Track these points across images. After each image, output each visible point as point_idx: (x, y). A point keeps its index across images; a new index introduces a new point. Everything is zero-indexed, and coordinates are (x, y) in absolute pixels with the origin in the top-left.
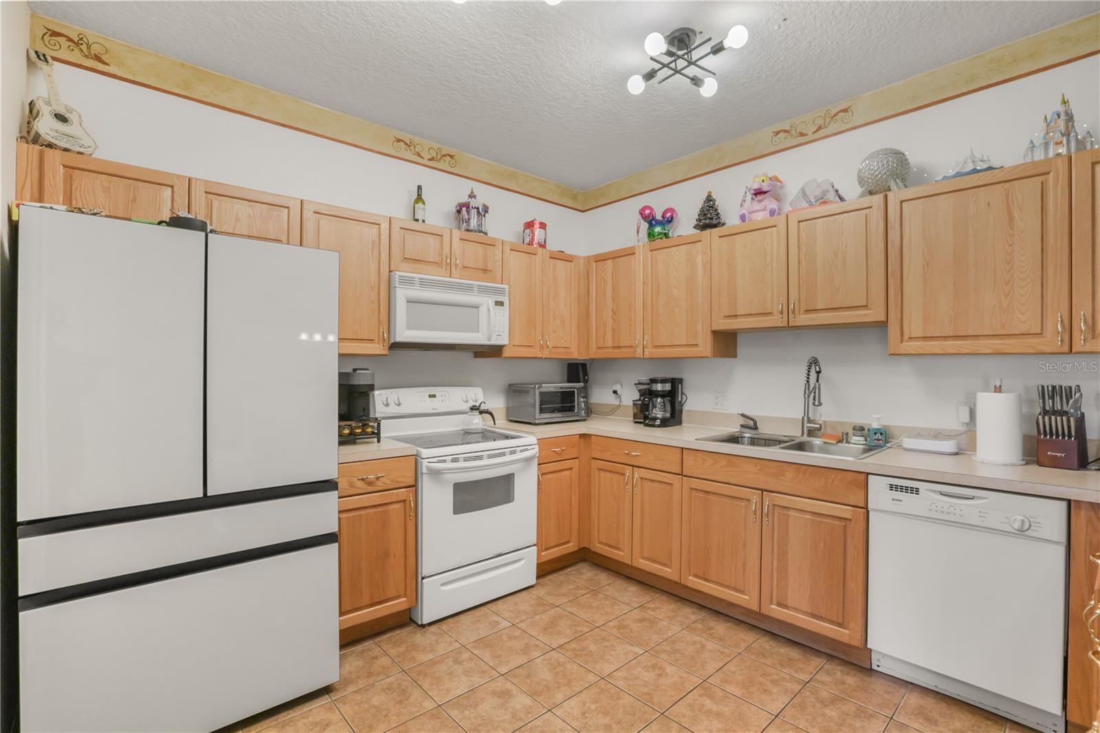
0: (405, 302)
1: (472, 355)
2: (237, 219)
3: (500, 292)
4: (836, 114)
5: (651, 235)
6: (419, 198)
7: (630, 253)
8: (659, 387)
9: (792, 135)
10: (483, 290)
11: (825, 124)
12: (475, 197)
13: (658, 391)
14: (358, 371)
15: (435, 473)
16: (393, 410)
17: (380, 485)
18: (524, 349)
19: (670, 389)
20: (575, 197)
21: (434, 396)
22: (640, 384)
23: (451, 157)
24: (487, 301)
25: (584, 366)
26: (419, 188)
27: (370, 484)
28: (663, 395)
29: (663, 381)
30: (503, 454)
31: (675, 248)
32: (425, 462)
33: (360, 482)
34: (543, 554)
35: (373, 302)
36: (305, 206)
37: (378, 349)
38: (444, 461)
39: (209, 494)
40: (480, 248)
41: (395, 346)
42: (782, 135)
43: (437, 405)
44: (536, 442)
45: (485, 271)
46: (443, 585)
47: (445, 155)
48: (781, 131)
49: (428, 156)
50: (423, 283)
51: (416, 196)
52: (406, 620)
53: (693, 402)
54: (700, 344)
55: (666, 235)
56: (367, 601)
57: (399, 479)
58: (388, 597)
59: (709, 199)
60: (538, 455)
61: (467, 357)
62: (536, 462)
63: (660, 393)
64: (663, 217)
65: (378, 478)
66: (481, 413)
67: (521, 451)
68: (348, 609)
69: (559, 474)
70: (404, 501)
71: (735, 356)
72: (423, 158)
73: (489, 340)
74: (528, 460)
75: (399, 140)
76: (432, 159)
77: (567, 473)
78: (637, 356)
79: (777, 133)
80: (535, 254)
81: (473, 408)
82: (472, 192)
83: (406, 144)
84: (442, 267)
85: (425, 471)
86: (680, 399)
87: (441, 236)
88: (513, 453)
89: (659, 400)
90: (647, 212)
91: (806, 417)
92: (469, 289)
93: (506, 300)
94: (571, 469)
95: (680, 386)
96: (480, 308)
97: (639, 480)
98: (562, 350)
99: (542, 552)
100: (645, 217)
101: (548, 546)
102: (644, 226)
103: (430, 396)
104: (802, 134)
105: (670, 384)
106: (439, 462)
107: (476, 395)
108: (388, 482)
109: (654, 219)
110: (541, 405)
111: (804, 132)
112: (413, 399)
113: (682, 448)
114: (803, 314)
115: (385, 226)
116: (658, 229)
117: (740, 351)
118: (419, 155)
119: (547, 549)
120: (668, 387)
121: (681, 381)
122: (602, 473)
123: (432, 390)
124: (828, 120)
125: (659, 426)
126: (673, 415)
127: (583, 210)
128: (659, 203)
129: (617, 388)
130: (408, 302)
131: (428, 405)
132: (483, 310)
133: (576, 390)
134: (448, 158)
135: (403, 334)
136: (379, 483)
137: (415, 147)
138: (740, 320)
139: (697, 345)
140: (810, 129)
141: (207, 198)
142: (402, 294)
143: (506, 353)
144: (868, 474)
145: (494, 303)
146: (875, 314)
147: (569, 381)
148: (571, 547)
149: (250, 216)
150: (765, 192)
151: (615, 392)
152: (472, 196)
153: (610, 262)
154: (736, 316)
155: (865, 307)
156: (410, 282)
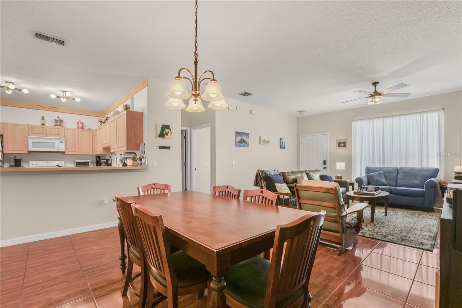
0: (32, 142)
3: (62, 139)
6: (43, 119)
8: (103, 161)
10: (55, 139)
14: (17, 157)
16: (34, 165)
18: (72, 152)
19: (106, 161)
21: (48, 163)
23: (55, 108)
24: (57, 142)
26: (43, 116)
28: (104, 163)
29: (104, 159)
36: (4, 123)
37: (24, 152)
40: (56, 130)
41: (29, 152)
45: (58, 135)
47: (53, 108)
49: (47, 108)
50: (37, 138)
51: (42, 118)
73: (58, 150)
75: (38, 105)
76: (49, 109)
81: (57, 166)
83: (40, 106)
84: (44, 135)
87: (44, 128)
92: (52, 139)
93: (64, 141)
95: (109, 161)
96: (55, 143)
98: (86, 152)
109: (102, 121)
115: (26, 127)
118: (44, 108)
123: (47, 162)
124: (121, 101)
133: (89, 162)
135: (31, 149)
137: (43, 106)
142: (30, 141)
143: (66, 153)
145: (60, 142)
146: (110, 144)
152: (59, 117)
156: (33, 138)
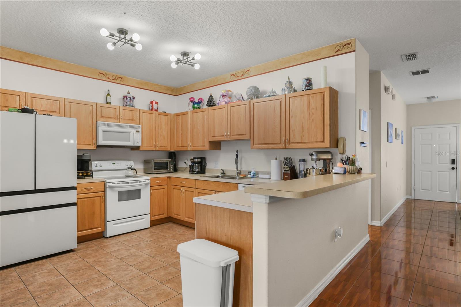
0: (102, 131)
2: (42, 105)
3: (139, 127)
4: (246, 72)
5: (193, 107)
6: (108, 94)
7: (185, 114)
8: (196, 160)
9: (235, 76)
10: (131, 127)
12: (130, 93)
13: (196, 162)
14: (85, 155)
15: (111, 188)
16: (99, 168)
17: (92, 191)
18: (148, 147)
19: (200, 161)
20: (172, 91)
21: (115, 164)
22: (191, 159)
23: (121, 78)
24: (133, 131)
26: (108, 91)
27: (88, 190)
28: (198, 163)
29: (198, 158)
30: (137, 182)
31: (199, 113)
32: (108, 184)
33: (85, 189)
34: (153, 217)
35: (90, 132)
36: (65, 100)
37: (92, 147)
38: (115, 184)
39: (36, 189)
40: (130, 112)
41: (99, 146)
42: (233, 76)
43: (116, 167)
44: (149, 179)
45: (133, 120)
46: (114, 224)
47: (119, 78)
48: (233, 75)
49: (112, 78)
50: (109, 125)
52: (101, 235)
53: (209, 166)
54: (206, 145)
55: (199, 108)
56: (87, 228)
57: (98, 189)
58: (95, 227)
59: (211, 96)
60: (150, 183)
61: (128, 150)
62: (149, 185)
64: (198, 101)
65: (91, 188)
66: (132, 169)
67: (144, 181)
68: (81, 230)
69: (159, 190)
70: (100, 196)
71: (220, 150)
72: (110, 79)
73: (134, 144)
74: (147, 184)
75: (101, 73)
76: (114, 79)
77: (162, 190)
78: (188, 150)
79: (232, 75)
80: (153, 114)
81: (128, 168)
82: (129, 92)
83: (103, 74)
84: (116, 119)
85: (107, 187)
86: (204, 165)
87: (116, 108)
88: (141, 182)
89: (196, 165)
90: (192, 99)
91: (236, 170)
92: (126, 127)
93: (140, 130)
94: (164, 189)
95: (204, 160)
96: (130, 133)
97: (184, 191)
98: (164, 147)
99: (152, 217)
100: (192, 101)
101: (155, 215)
102: (191, 104)
103: (113, 164)
104: (238, 77)
105: (200, 160)
106: (113, 184)
107: (131, 163)
108: (95, 190)
109: (194, 102)
110: (154, 167)
111: (239, 76)
112: (106, 165)
113: (196, 180)
114: (232, 136)
115: (94, 106)
116: (196, 105)
117: (221, 148)
118: (109, 78)
119: (154, 216)
120: (199, 160)
121: (205, 158)
123: (114, 162)
124: (244, 73)
125: (195, 174)
126: (201, 170)
127: (176, 95)
128: (196, 96)
129: (186, 161)
130: (103, 131)
131: (112, 167)
132: (131, 134)
133: (169, 162)
134: (120, 79)
135: (101, 142)
136: (91, 190)
137: (107, 75)
138: (216, 138)
140: (240, 75)
141: (31, 99)
142: (100, 129)
143: (141, 149)
144: (238, 184)
145: (135, 131)
146: (247, 137)
148: (165, 216)
149: (46, 104)
150: (225, 96)
151: (185, 163)
152: (129, 93)
153: (181, 116)
154: (215, 136)
155: (245, 134)
156: (104, 125)
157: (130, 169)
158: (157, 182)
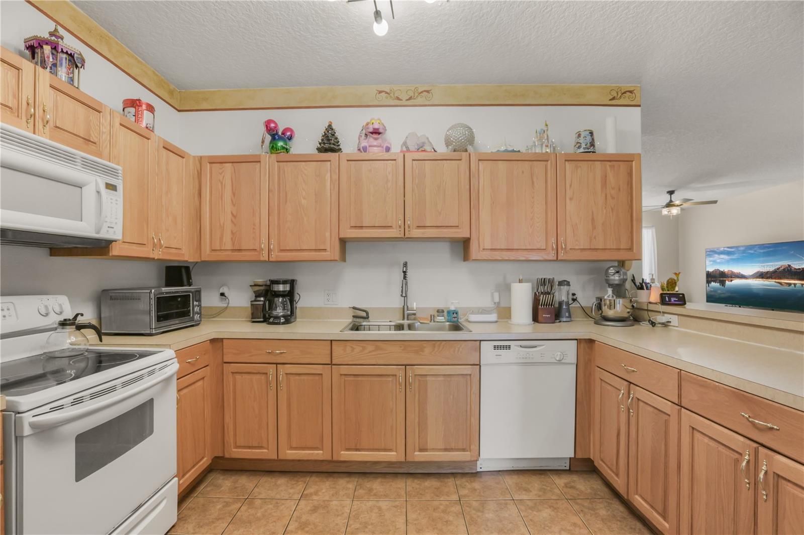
1: (47, 251)
3: (113, 172)
4: (422, 92)
5: (274, 148)
7: (255, 160)
8: (281, 288)
9: (391, 97)
10: (90, 165)
11: (414, 96)
12: (62, 40)
13: (280, 291)
15: (46, 430)
18: (134, 247)
19: (290, 289)
22: (255, 285)
24: (94, 181)
25: (187, 269)
28: (284, 295)
29: (285, 282)
30: (141, 378)
31: (303, 163)
32: (28, 418)
34: (182, 481)
40: (80, 108)
42: (383, 95)
44: (174, 355)
45: (87, 141)
48: (384, 91)
53: (306, 300)
54: (328, 249)
55: (287, 150)
59: (330, 127)
60: (177, 369)
62: (175, 379)
63: (282, 293)
64: (284, 133)
66: (79, 328)
67: (160, 369)
69: (193, 387)
71: (345, 261)
73: (98, 232)
77: (200, 383)
78: (262, 259)
79: (380, 92)
80: (148, 139)
85: (27, 431)
86: (296, 298)
87: (19, 70)
88: (151, 373)
89: (280, 300)
90: (272, 125)
91: (406, 307)
92: (69, 159)
93: (119, 184)
94: (204, 378)
95: (296, 286)
96: (86, 189)
97: (285, 375)
100: (269, 130)
101: (186, 472)
102: (268, 138)
104: (398, 99)
105: (288, 285)
106: (53, 410)
109: (276, 133)
110: (158, 312)
111: (400, 97)
113: (331, 341)
114: (416, 229)
116: (280, 144)
117: (349, 256)
119: (185, 475)
120: (288, 288)
121: (297, 282)
122: (238, 377)
124: (416, 94)
125: (283, 323)
126: (291, 312)
127: (179, 109)
128: (283, 119)
129: (224, 290)
132: (89, 193)
133: (191, 294)
138: (364, 230)
139: (326, 250)
140: (404, 97)
143: (115, 251)
144: (481, 341)
145: (105, 186)
146: (462, 232)
147: (167, 285)
148: (205, 462)
150: (380, 133)
151: (222, 294)
153: (229, 164)
154: (362, 227)
155: (457, 226)
157: (70, 329)
158: (189, 362)
